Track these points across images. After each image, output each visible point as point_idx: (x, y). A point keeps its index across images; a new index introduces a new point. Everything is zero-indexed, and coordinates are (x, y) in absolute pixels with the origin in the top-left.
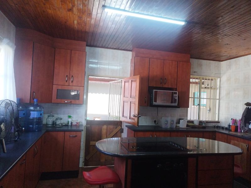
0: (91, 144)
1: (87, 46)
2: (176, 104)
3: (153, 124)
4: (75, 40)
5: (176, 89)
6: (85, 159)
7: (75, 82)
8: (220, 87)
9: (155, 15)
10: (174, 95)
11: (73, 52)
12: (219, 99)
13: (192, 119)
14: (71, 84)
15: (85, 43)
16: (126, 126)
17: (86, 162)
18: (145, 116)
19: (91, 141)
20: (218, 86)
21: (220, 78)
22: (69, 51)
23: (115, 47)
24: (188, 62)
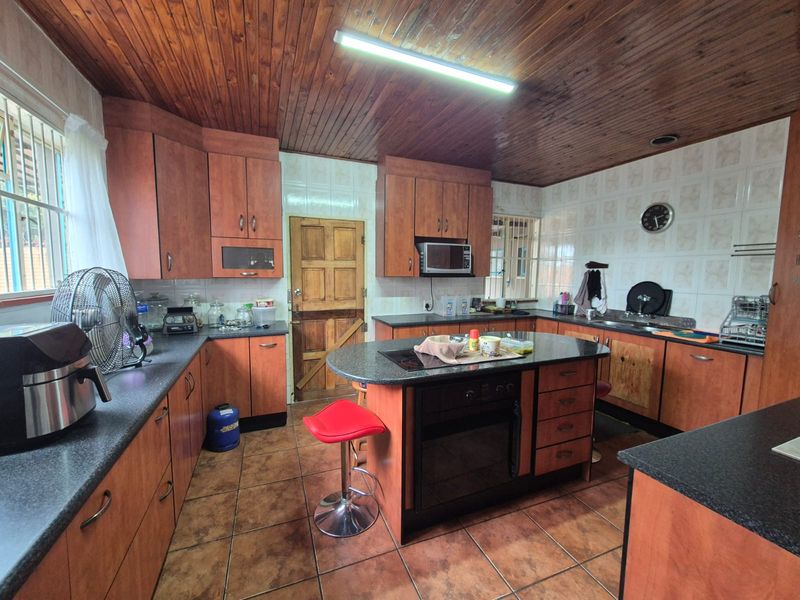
0: (304, 358)
1: (281, 149)
2: (468, 271)
3: (424, 311)
4: (252, 134)
5: (467, 240)
6: (296, 388)
7: (260, 230)
8: (540, 235)
9: (446, 58)
10: (465, 252)
11: (250, 161)
12: (538, 259)
13: (492, 298)
14: (252, 235)
15: (276, 142)
16: (373, 318)
17: (298, 394)
18: (408, 296)
19: (305, 352)
20: (536, 235)
21: (540, 218)
22: (240, 160)
23: (342, 154)
24: (488, 186)
